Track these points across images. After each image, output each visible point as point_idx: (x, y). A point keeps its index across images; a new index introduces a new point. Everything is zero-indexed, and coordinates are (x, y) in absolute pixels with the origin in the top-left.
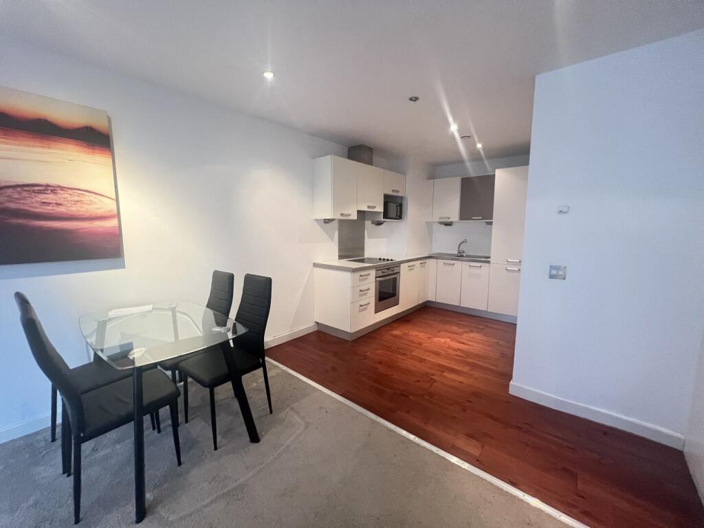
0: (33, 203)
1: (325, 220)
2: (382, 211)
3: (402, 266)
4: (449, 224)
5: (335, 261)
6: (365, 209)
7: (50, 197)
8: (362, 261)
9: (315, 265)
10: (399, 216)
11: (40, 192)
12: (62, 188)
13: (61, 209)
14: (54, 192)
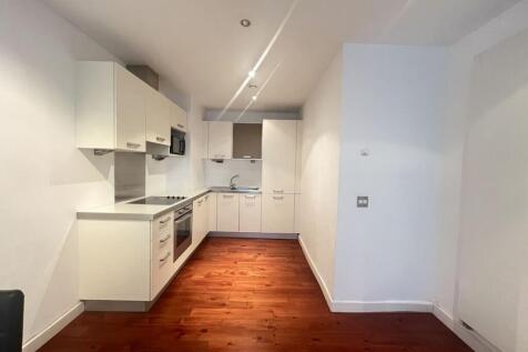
1: (95, 150)
2: (169, 144)
3: (195, 203)
4: (220, 161)
5: (110, 207)
6: (154, 141)
8: (143, 202)
9: (80, 216)
10: (182, 152)
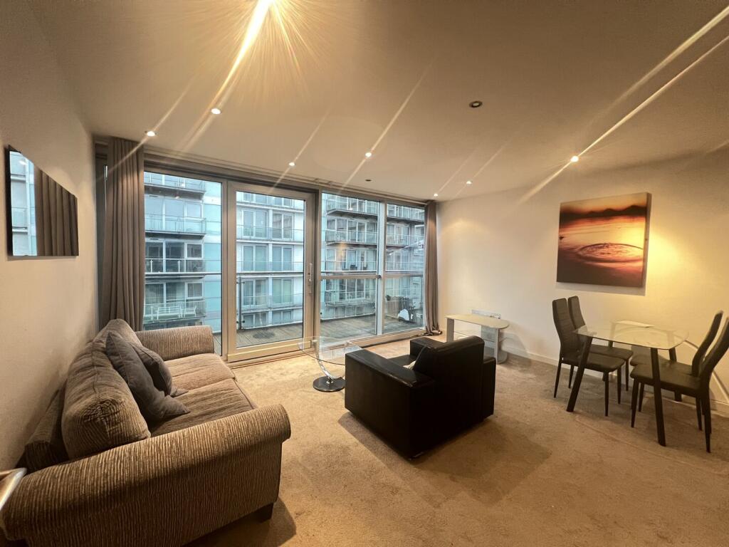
0: (598, 254)
7: (605, 250)
11: (601, 248)
12: (612, 244)
13: (610, 256)
14: (607, 247)
